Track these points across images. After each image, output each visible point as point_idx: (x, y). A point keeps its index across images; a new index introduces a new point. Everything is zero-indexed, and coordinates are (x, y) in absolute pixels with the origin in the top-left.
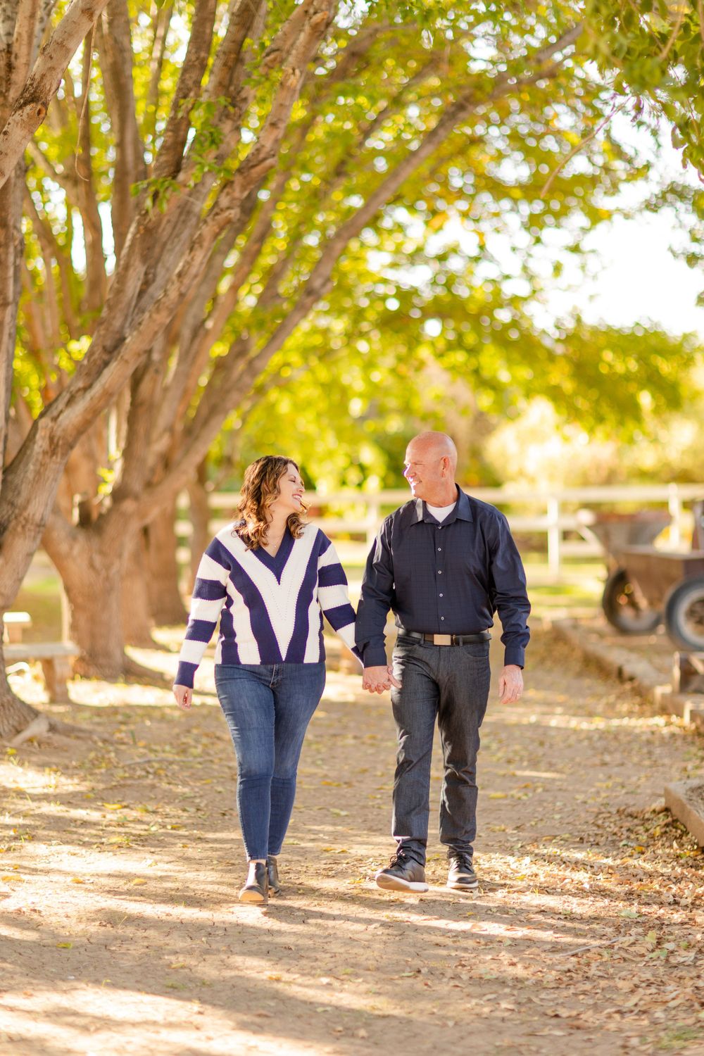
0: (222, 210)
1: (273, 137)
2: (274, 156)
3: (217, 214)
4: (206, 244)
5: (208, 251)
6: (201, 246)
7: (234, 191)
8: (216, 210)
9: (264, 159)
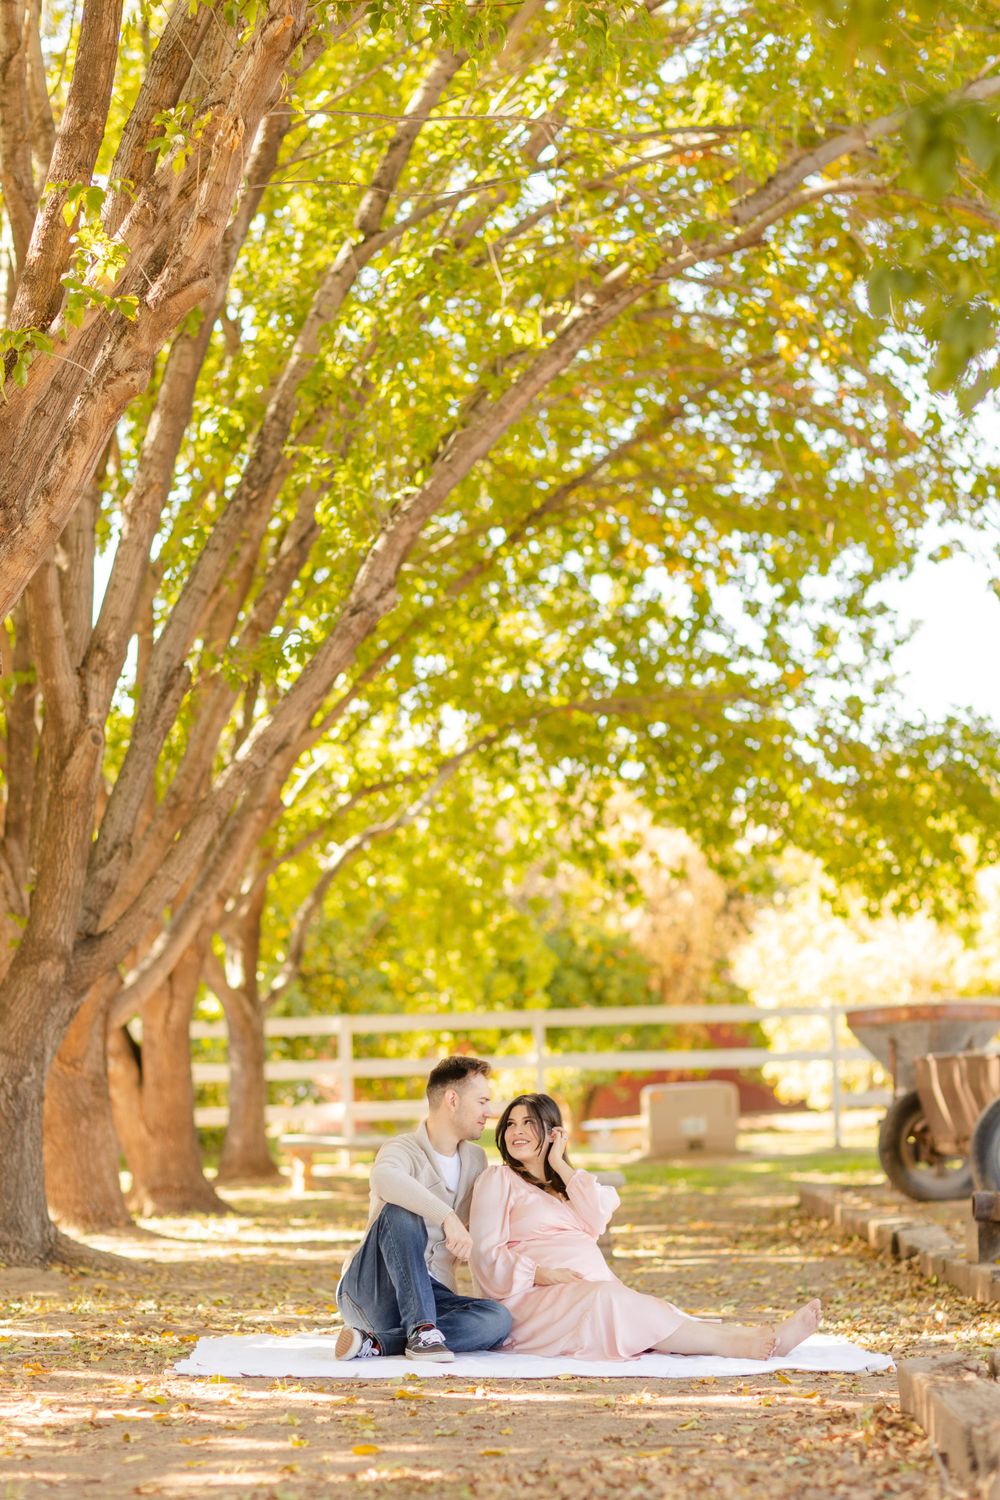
0: (118, 374)
1: (204, 242)
2: (206, 275)
3: (110, 381)
4: (92, 435)
5: (96, 449)
6: (84, 439)
7: (138, 338)
8: (109, 374)
9: (190, 281)
